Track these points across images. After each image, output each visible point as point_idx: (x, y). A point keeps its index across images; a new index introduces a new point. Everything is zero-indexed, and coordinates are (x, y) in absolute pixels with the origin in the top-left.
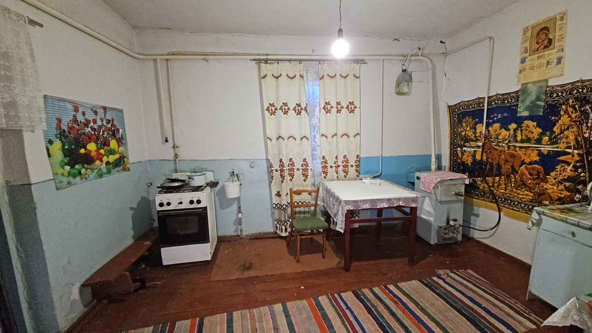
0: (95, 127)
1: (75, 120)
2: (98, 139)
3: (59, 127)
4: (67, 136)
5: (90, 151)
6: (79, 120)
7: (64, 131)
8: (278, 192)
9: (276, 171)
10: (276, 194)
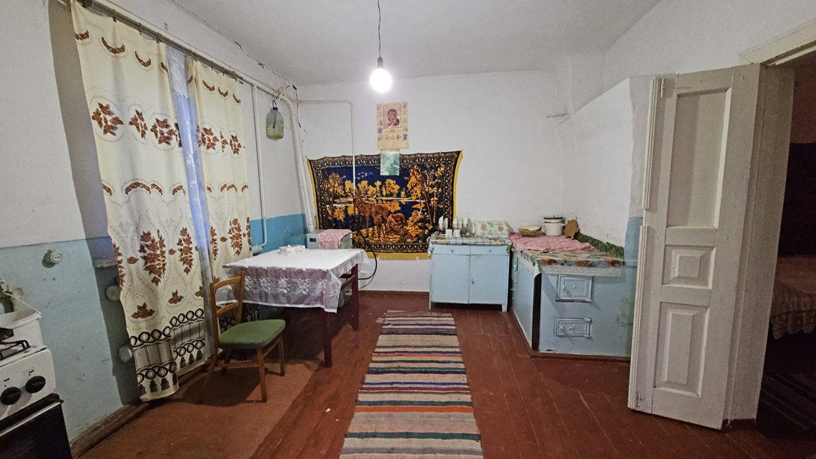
8: (139, 308)
9: (130, 263)
10: (136, 314)
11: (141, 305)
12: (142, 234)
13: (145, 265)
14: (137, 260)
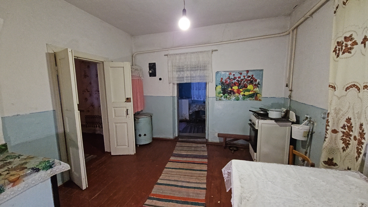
0: (240, 80)
1: (229, 78)
2: (240, 84)
3: (221, 81)
4: (224, 84)
5: (234, 90)
6: (231, 78)
7: (223, 82)
8: (329, 159)
9: (333, 132)
10: (326, 161)
11: (331, 158)
12: (347, 118)
13: (342, 137)
14: (338, 132)
